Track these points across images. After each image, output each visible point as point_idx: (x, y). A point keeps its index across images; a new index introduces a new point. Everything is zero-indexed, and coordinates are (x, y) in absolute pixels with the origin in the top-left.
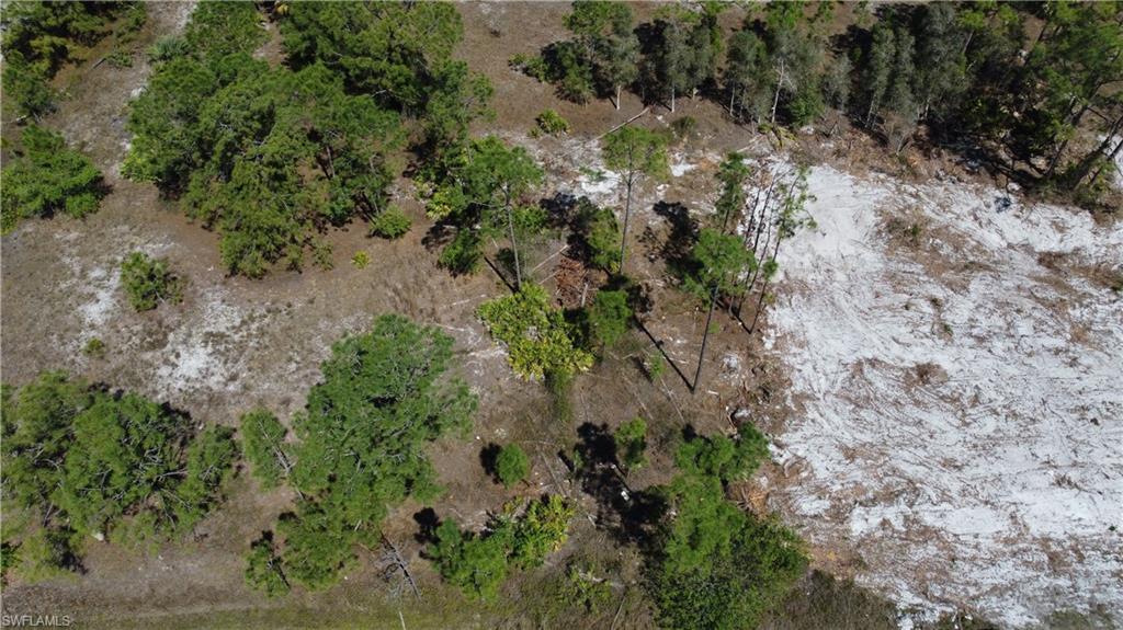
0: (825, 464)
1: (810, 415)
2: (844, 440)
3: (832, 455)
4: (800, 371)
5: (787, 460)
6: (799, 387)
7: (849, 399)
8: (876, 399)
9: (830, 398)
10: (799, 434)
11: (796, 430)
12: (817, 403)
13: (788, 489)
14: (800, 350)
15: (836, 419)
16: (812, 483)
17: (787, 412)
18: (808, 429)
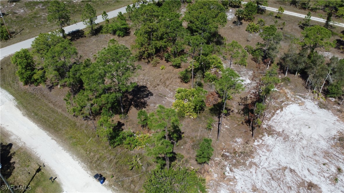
0: (242, 186)
1: (251, 170)
2: (257, 185)
3: (247, 185)
4: (261, 157)
5: (230, 176)
6: (256, 160)
7: (271, 175)
8: (282, 181)
9: (264, 170)
10: (242, 172)
11: (242, 171)
12: (258, 168)
13: (221, 183)
14: (266, 151)
15: (260, 177)
16: (232, 187)
17: (244, 164)
18: (246, 173)
